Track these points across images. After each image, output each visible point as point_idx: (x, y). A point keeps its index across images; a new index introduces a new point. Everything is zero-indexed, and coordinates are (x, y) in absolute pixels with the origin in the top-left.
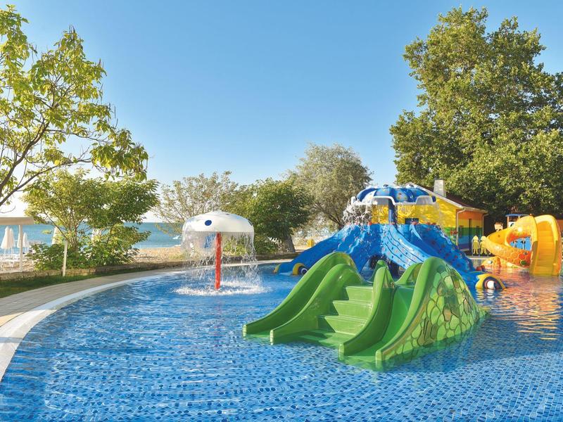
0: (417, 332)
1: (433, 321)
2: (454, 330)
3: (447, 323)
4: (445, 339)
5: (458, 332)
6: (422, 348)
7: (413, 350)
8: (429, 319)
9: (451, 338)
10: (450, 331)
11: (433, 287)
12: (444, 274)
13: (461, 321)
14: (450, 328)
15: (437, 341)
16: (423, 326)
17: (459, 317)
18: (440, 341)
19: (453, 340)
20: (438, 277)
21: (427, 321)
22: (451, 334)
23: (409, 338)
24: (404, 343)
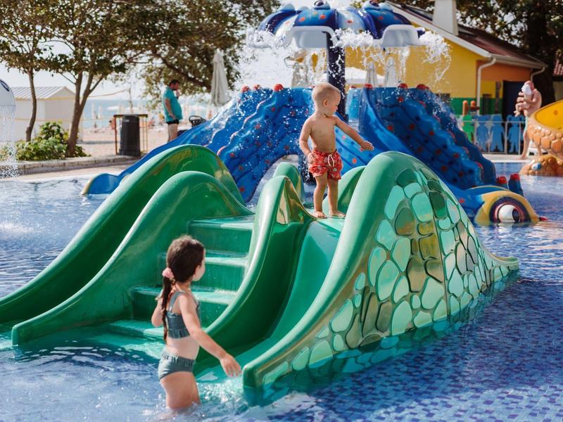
0: (343, 319)
1: (384, 294)
2: (433, 311)
3: (416, 297)
4: (412, 331)
5: (440, 314)
6: (357, 352)
7: (334, 359)
8: (372, 290)
9: (424, 329)
10: (421, 313)
11: (385, 217)
12: (412, 188)
13: (447, 290)
14: (422, 308)
15: (391, 336)
16: (358, 304)
17: (445, 281)
18: (400, 336)
19: (430, 331)
20: (396, 195)
21: (368, 293)
22: (422, 320)
23: (326, 332)
24: (311, 344)
